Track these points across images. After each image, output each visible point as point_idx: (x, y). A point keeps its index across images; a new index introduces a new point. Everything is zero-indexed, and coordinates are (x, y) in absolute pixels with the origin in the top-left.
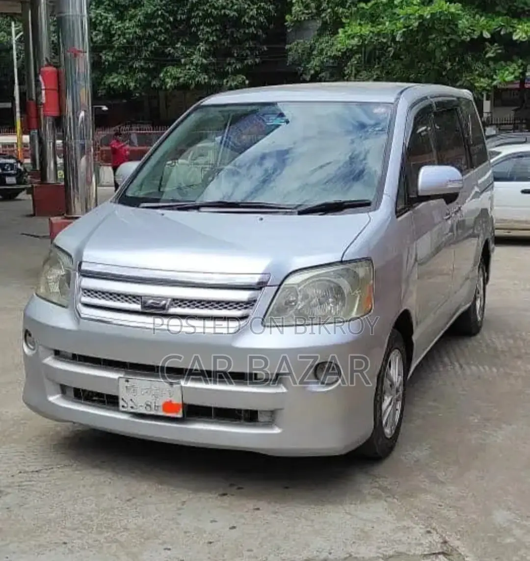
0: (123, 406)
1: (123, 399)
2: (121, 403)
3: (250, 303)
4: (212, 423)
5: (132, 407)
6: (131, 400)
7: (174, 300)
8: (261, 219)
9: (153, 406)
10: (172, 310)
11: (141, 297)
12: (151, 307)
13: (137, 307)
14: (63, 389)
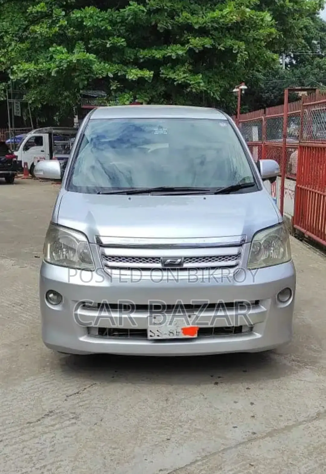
0: (151, 336)
1: (151, 331)
2: (149, 334)
3: (238, 256)
4: (214, 338)
5: (158, 336)
6: (158, 331)
7: (185, 258)
8: (205, 198)
9: (175, 333)
10: (185, 265)
11: (159, 258)
12: (169, 265)
13: (159, 265)
14: (89, 331)
